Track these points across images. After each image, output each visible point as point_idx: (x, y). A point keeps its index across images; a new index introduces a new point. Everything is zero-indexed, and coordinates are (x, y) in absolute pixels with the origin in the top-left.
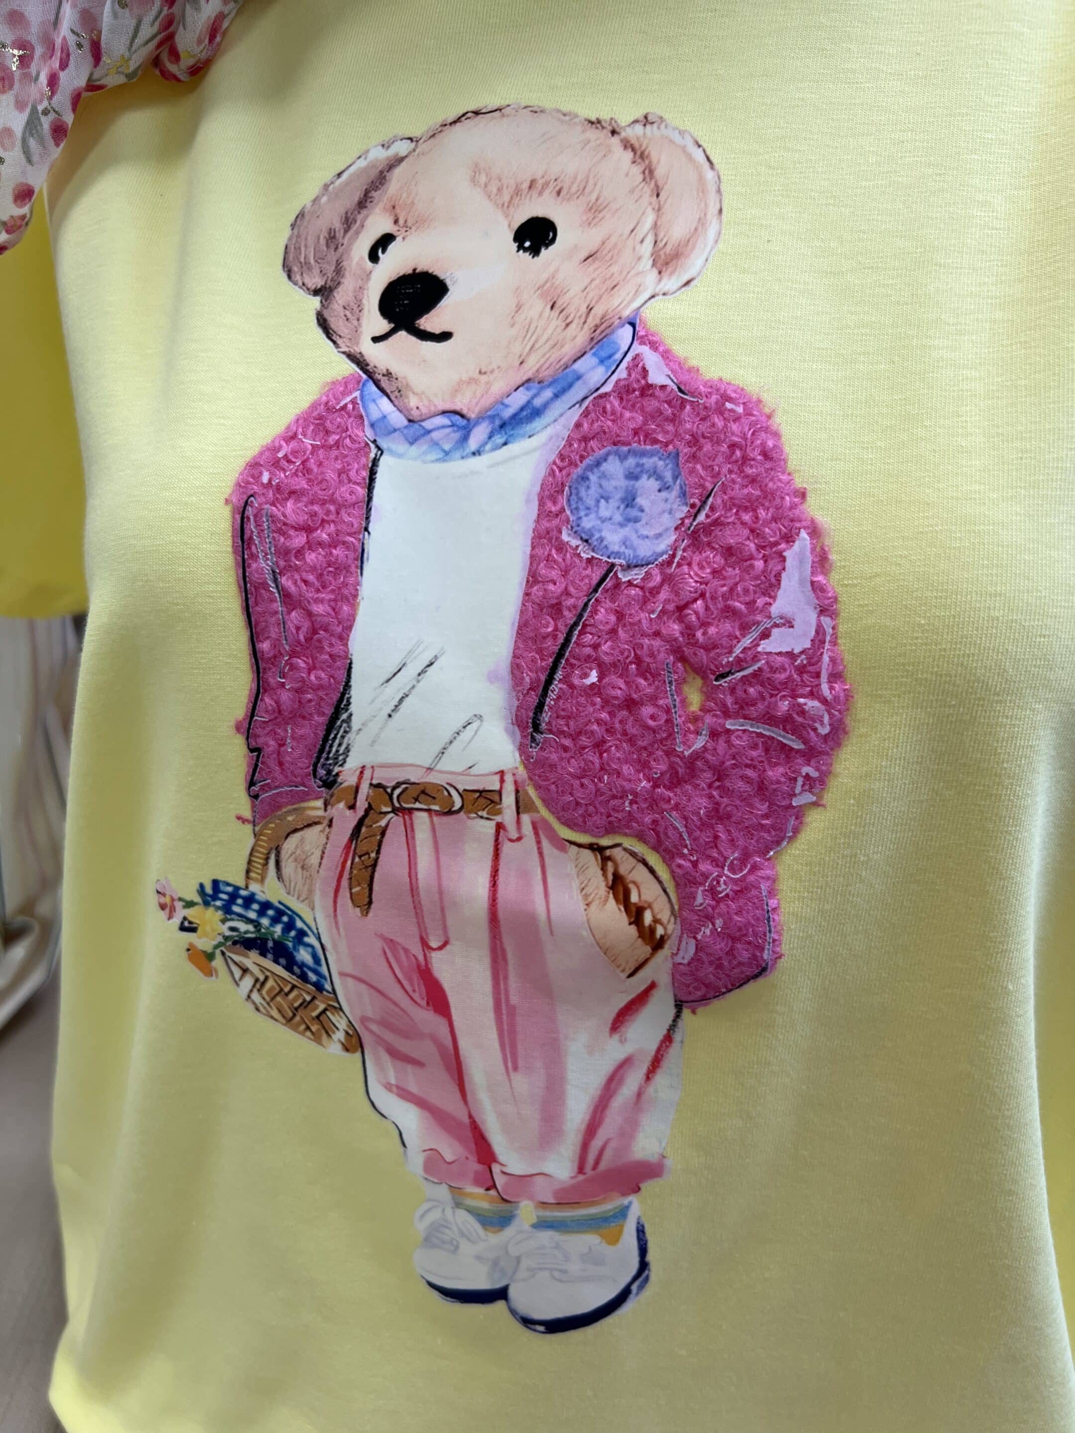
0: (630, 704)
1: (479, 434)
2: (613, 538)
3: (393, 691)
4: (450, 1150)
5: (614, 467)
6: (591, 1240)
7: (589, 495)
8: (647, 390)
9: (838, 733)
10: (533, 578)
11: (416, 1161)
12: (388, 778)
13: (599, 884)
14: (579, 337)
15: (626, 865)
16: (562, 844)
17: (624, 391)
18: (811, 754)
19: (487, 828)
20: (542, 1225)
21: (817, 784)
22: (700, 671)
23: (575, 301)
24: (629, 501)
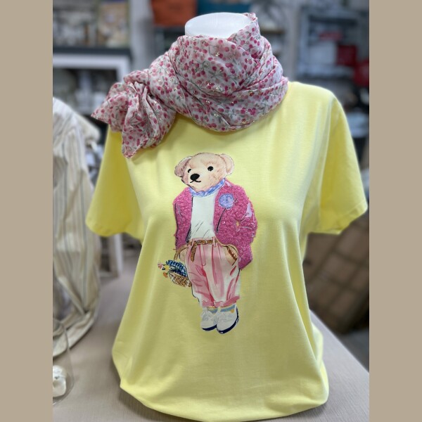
0: (230, 226)
1: (206, 194)
2: (225, 205)
3: (197, 228)
4: (207, 300)
5: (224, 196)
6: (230, 312)
7: (222, 200)
8: (227, 187)
9: (256, 227)
10: (215, 211)
11: (201, 303)
12: (196, 240)
13: (227, 252)
14: (218, 181)
15: (231, 248)
16: (222, 246)
17: (225, 187)
18: (253, 230)
19: (211, 246)
20: (222, 311)
21: (254, 234)
22: (238, 221)
23: (217, 176)
24: (227, 200)
